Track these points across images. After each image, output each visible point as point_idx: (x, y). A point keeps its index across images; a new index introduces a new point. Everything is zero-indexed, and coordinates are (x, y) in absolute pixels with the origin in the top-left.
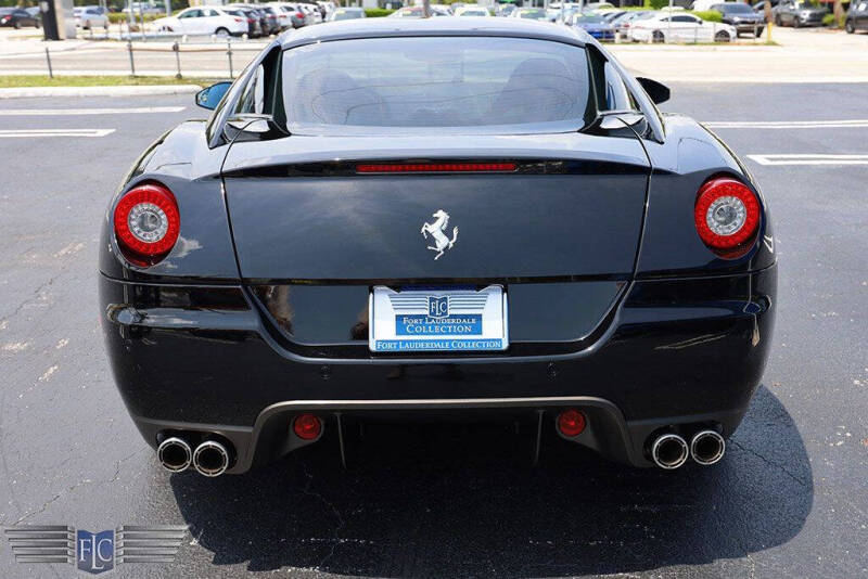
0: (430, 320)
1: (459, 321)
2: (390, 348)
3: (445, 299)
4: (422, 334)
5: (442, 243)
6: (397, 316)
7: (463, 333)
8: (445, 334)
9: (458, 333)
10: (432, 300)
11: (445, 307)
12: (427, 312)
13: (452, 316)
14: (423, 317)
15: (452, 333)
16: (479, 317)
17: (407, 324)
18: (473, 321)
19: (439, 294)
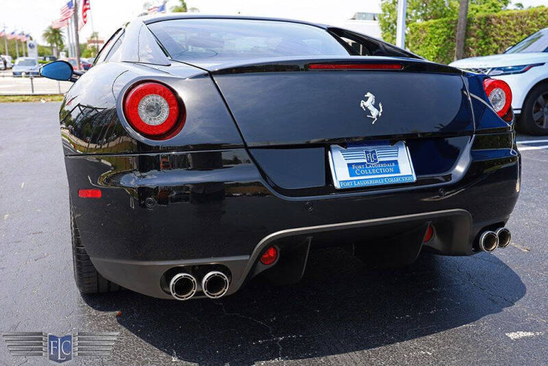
0: (368, 165)
1: (385, 165)
2: (348, 185)
3: (374, 152)
4: (365, 175)
5: (375, 113)
6: (348, 164)
7: (389, 173)
8: (379, 174)
9: (386, 173)
10: (367, 152)
11: (375, 157)
12: (365, 161)
13: (381, 162)
14: (364, 163)
15: (383, 173)
16: (396, 162)
17: (355, 169)
18: (394, 165)
19: (370, 149)
